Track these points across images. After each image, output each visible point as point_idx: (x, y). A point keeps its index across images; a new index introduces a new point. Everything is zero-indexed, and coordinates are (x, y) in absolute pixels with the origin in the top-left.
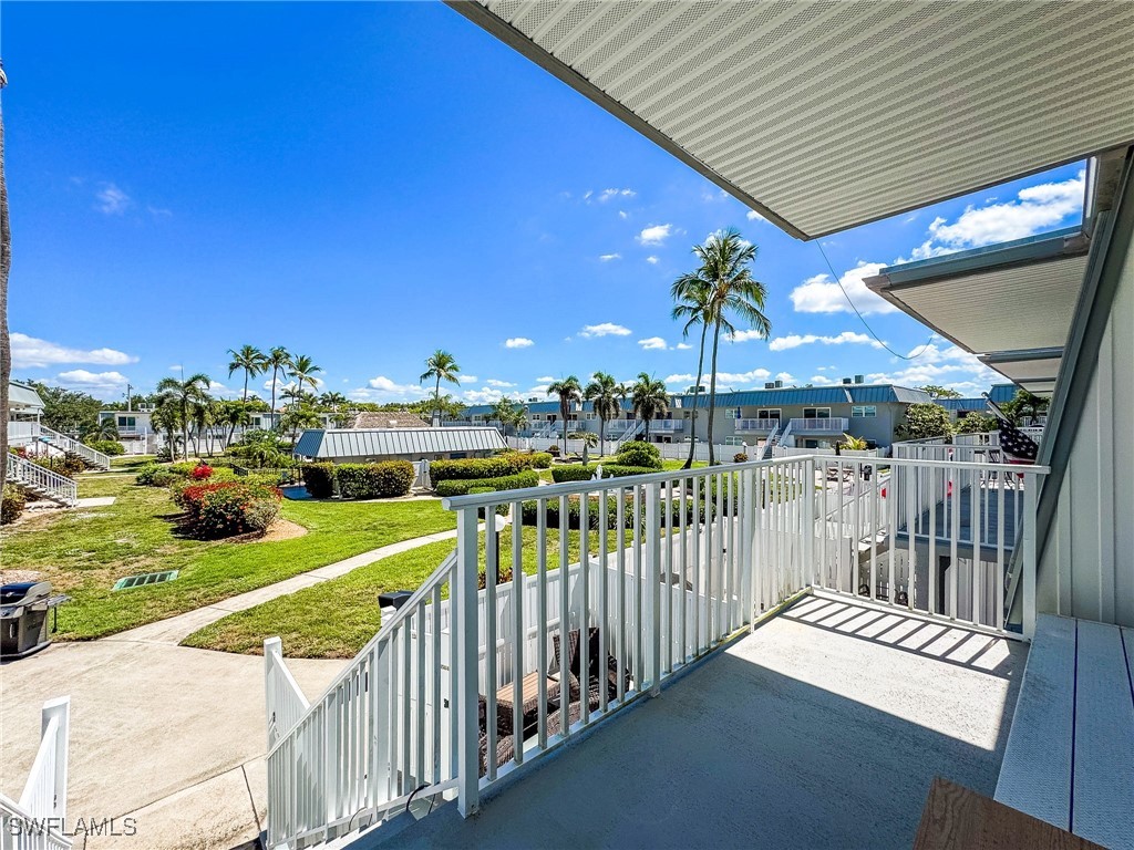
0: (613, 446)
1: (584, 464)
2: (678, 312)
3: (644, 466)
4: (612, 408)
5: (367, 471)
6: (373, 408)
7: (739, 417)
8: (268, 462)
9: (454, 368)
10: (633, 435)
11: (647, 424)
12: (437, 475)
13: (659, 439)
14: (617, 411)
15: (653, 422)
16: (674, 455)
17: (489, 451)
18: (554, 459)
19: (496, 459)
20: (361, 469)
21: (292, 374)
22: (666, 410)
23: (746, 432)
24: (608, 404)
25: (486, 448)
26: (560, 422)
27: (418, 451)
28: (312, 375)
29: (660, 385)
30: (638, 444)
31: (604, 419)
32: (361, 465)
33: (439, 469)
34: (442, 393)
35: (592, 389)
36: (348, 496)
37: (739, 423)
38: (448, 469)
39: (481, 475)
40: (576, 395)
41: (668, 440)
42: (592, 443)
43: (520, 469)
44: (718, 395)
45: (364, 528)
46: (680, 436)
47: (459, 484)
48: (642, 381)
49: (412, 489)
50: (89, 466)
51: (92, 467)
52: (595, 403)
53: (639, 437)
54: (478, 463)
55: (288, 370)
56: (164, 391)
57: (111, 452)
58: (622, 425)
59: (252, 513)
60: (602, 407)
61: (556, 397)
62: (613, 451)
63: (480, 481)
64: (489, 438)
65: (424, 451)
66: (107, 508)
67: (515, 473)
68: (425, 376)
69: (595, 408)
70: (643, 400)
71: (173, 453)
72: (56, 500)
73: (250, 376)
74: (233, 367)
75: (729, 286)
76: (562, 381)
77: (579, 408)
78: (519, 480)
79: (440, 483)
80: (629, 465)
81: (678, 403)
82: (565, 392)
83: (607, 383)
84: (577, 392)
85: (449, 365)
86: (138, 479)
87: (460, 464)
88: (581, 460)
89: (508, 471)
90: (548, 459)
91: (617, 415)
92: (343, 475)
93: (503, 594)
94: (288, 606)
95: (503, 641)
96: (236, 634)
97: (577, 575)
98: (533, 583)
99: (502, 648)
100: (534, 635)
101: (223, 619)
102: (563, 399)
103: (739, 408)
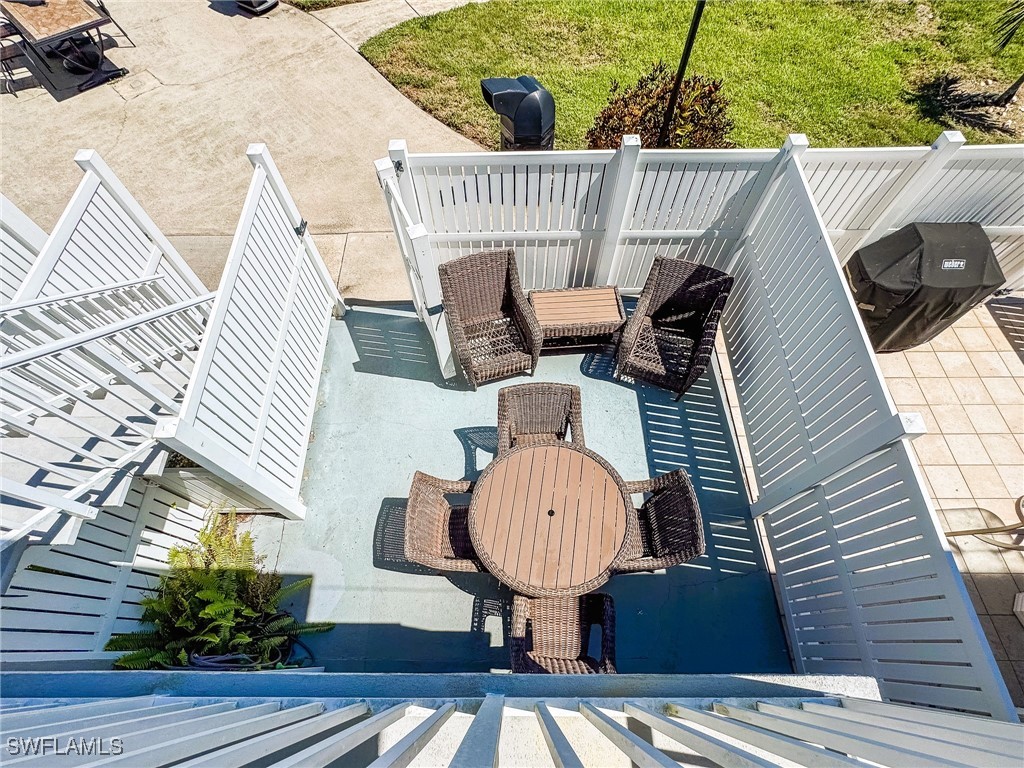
93: (592, 168)
94: (467, 26)
95: (577, 234)
96: (404, 55)
97: (753, 173)
98: (653, 164)
99: (575, 242)
100: (633, 241)
101: (403, 25)
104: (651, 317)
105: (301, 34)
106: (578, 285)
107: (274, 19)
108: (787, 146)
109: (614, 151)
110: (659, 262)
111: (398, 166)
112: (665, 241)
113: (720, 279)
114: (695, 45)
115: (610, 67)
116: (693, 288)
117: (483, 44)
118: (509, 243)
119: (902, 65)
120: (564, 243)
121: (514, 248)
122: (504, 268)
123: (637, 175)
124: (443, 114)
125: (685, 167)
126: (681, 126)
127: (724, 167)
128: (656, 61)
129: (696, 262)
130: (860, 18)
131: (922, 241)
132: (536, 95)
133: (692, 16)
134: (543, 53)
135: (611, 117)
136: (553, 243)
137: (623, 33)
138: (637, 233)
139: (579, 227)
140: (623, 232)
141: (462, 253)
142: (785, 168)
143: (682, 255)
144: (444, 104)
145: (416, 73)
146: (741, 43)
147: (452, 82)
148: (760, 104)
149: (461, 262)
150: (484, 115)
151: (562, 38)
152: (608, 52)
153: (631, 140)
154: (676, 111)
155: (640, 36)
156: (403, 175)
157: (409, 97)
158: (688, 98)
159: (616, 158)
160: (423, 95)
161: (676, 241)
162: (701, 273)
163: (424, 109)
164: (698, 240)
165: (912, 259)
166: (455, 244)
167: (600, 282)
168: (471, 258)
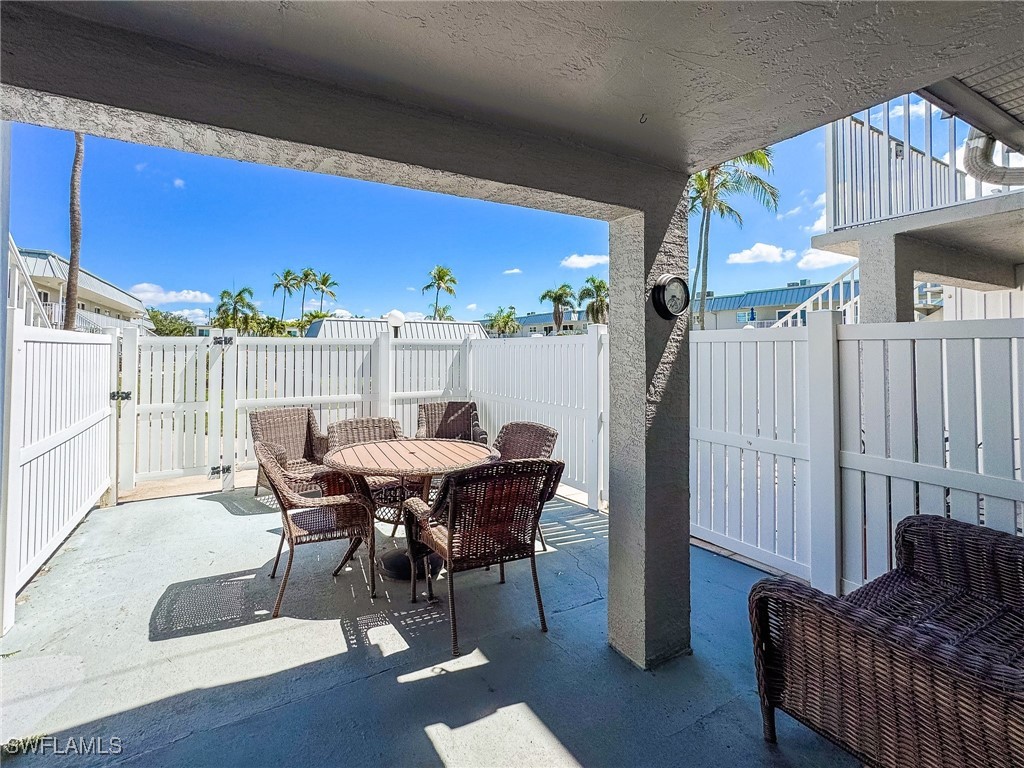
4: (604, 312)
7: (753, 319)
21: (317, 289)
24: (600, 309)
35: (586, 294)
40: (569, 303)
52: (588, 309)
55: (314, 285)
68: (428, 287)
69: (588, 314)
73: (287, 294)
74: (277, 286)
76: (555, 287)
77: (574, 317)
82: (558, 299)
83: (599, 287)
84: (569, 299)
85: (447, 278)
93: (363, 348)
95: (358, 397)
97: (456, 351)
98: (399, 345)
99: (358, 404)
102: (556, 308)
103: (752, 309)
110: (421, 407)
113: (467, 407)
116: (451, 418)
120: (350, 405)
129: (447, 401)
136: (342, 405)
138: (400, 394)
139: (360, 392)
140: (392, 394)
159: (377, 342)
162: (453, 407)
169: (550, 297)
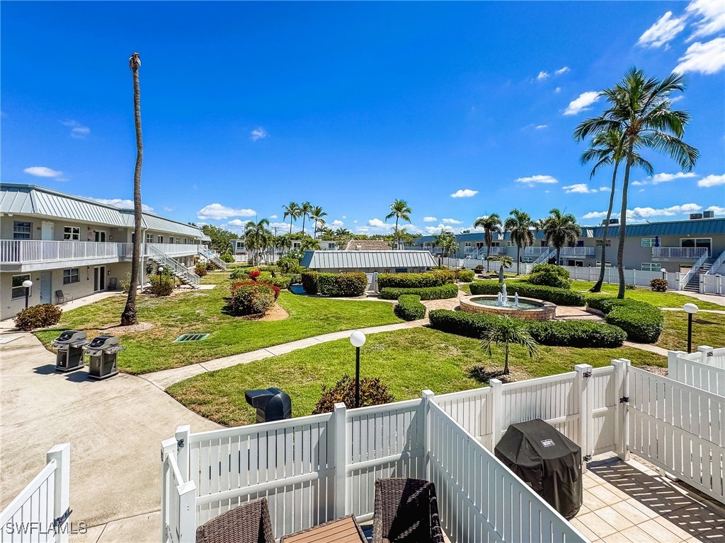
0: (529, 268)
1: (500, 281)
2: (587, 157)
3: (551, 286)
4: (527, 237)
5: (336, 278)
6: (364, 238)
7: (657, 245)
8: (290, 270)
9: (408, 211)
10: (547, 259)
11: (558, 251)
12: (383, 284)
13: (571, 263)
14: (531, 240)
15: (565, 249)
16: (586, 276)
17: (423, 268)
18: (476, 275)
19: (426, 274)
20: (332, 277)
21: (312, 218)
22: (576, 239)
23: (666, 260)
24: (523, 234)
25: (421, 265)
26: (485, 247)
27: (372, 266)
28: (323, 218)
29: (570, 218)
30: (549, 266)
31: (520, 246)
32: (333, 275)
33: (383, 279)
34: (400, 228)
35: (510, 223)
36: (325, 294)
37: (656, 251)
38: (389, 279)
39: (413, 285)
40: (497, 228)
41: (580, 264)
42: (507, 265)
43: (444, 283)
44: (629, 226)
45: (321, 318)
46: (592, 261)
47: (395, 291)
48: (553, 216)
49: (367, 292)
50: (218, 268)
51: (220, 268)
52: (513, 234)
53: (551, 261)
54: (411, 276)
55: (311, 215)
56: (249, 228)
57: (227, 261)
58: (536, 251)
59: (256, 302)
60: (518, 237)
61: (481, 229)
62: (528, 271)
63: (411, 290)
64: (424, 258)
65: (377, 266)
66: (208, 291)
67: (440, 285)
68: (389, 216)
69: (512, 237)
70: (555, 231)
71: (254, 262)
72: (190, 285)
73: (293, 219)
74: (286, 214)
75: (641, 122)
76: (486, 217)
77: (501, 238)
78: (441, 291)
79: (383, 289)
80: (537, 284)
81: (590, 234)
82: (488, 225)
83: (522, 218)
84: (498, 226)
85: (404, 209)
86: (231, 276)
87: (399, 276)
88: (498, 277)
89: (435, 284)
90: (471, 275)
91: (531, 243)
92: (322, 280)
93: (319, 425)
94: (237, 373)
95: (315, 474)
96: (195, 390)
97: (414, 413)
98: (356, 417)
99: (315, 482)
100: (356, 472)
101: (198, 376)
102: (487, 231)
103: (657, 237)
104: (388, 538)
105: (127, 386)
106: (322, 521)
107: (111, 381)
108: (424, 396)
109: (331, 413)
110: (379, 484)
111: (181, 443)
112: (378, 467)
113: (425, 487)
114: (361, 369)
115: (319, 382)
116: (410, 500)
117: (246, 380)
118: (262, 494)
119: (457, 365)
120: (306, 484)
121: (267, 497)
122: (258, 519)
123: (348, 426)
124: (216, 417)
125: (375, 416)
126: (366, 400)
127: (397, 412)
128: (344, 374)
129: (404, 478)
130: (429, 352)
131: (522, 433)
132: (279, 396)
133: (355, 358)
134: (281, 380)
135: (325, 402)
136: (298, 486)
137: (323, 368)
138: (358, 465)
139: (316, 470)
140: (349, 466)
141: (220, 511)
142: (428, 407)
143: (393, 475)
144: (218, 411)
145: (201, 397)
146: (382, 366)
147: (225, 399)
148: (403, 388)
149: (219, 520)
150: (244, 414)
151: (290, 373)
152: (317, 376)
153: (339, 405)
154: (360, 393)
155: (333, 368)
156: (182, 450)
157: (194, 410)
158: (364, 387)
159: (333, 417)
160: (203, 409)
161: (385, 465)
162: (412, 485)
163: (203, 416)
164: (399, 461)
165: (525, 445)
166: (215, 504)
167: (339, 516)
168: (229, 514)
169: (482, 224)
